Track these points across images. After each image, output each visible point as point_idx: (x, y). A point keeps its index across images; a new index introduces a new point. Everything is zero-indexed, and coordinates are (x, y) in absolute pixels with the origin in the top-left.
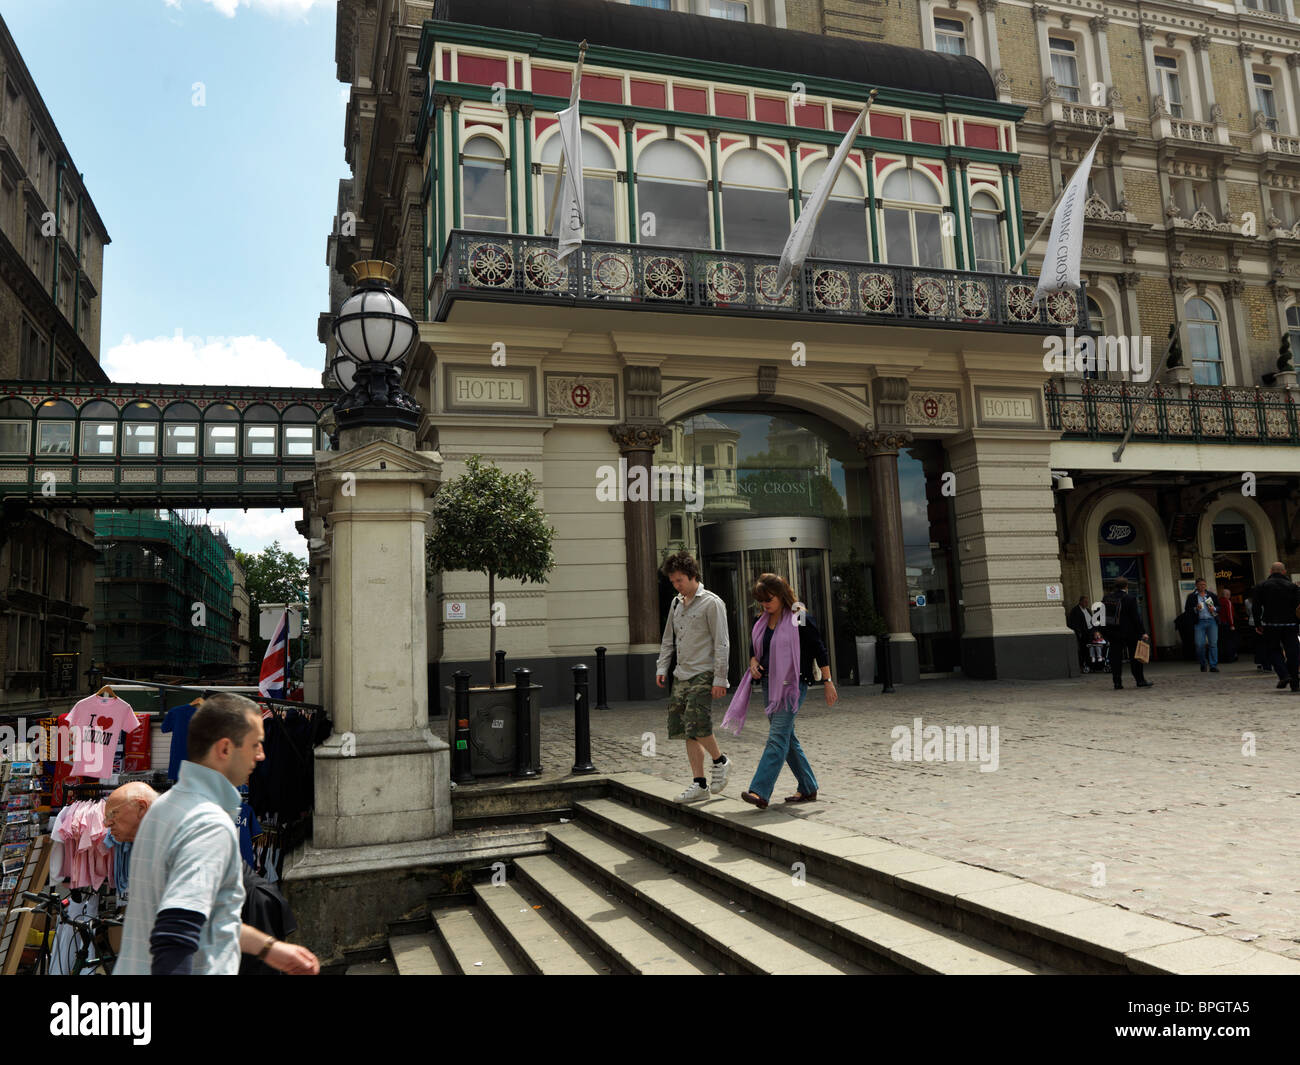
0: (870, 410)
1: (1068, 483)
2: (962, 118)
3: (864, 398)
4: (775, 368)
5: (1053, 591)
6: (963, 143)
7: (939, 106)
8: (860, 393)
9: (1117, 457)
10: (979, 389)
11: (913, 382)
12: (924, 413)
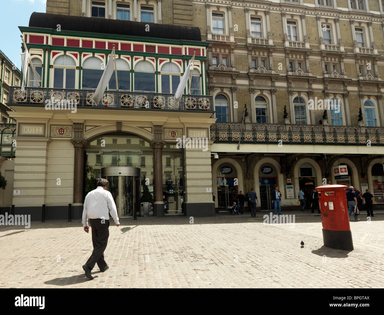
0: (153, 134)
1: (217, 157)
2: (188, 47)
3: (151, 131)
4: (121, 123)
5: (209, 189)
6: (188, 54)
7: (180, 43)
8: (150, 130)
9: (238, 148)
10: (188, 128)
11: (165, 126)
12: (171, 135)
